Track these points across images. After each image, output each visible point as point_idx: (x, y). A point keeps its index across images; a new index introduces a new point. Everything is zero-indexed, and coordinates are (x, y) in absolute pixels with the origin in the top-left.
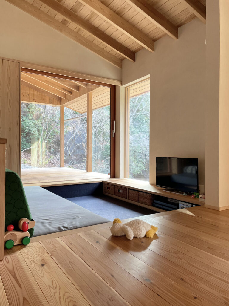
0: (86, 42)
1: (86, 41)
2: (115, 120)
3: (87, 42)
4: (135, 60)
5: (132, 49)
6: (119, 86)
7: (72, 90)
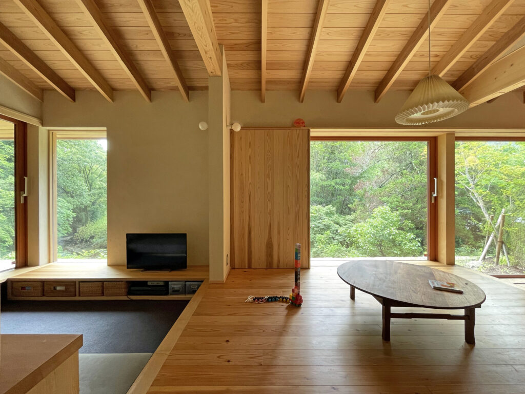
2: (27, 176)
4: (74, 100)
5: (72, 85)
6: (38, 126)
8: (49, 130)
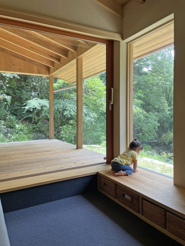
2: (113, 87)
6: (120, 41)
7: (61, 57)
8: (127, 43)
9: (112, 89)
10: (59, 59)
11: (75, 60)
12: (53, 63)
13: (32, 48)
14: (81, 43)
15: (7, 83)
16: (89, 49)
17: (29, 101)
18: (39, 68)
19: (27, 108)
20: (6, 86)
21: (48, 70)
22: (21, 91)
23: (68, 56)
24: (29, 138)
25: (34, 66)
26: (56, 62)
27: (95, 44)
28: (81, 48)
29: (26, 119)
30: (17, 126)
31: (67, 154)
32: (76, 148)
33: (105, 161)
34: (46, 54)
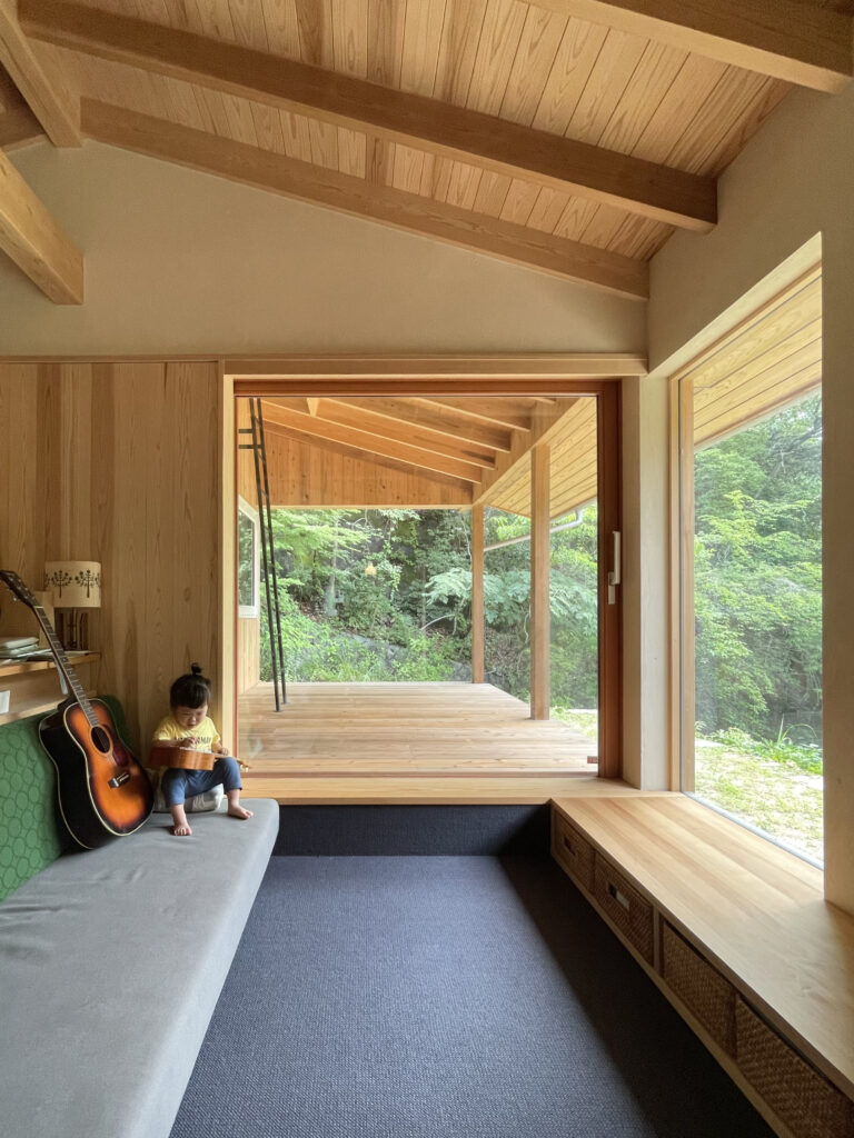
0: (469, 227)
1: (471, 224)
2: (619, 528)
3: (475, 226)
4: (712, 218)
6: (638, 378)
7: (495, 451)
8: (668, 379)
9: (617, 535)
10: (490, 459)
11: (528, 456)
12: (479, 473)
13: (420, 439)
14: (542, 403)
15: (393, 535)
16: (560, 417)
17: (437, 578)
18: (445, 487)
19: (434, 594)
20: (391, 542)
21: (469, 490)
22: (426, 551)
23: (512, 447)
24: (443, 676)
25: (432, 483)
26: (486, 467)
27: (575, 400)
28: (541, 418)
29: (437, 625)
30: (414, 642)
31: (494, 731)
32: (529, 716)
33: (594, 768)
34: (455, 448)
